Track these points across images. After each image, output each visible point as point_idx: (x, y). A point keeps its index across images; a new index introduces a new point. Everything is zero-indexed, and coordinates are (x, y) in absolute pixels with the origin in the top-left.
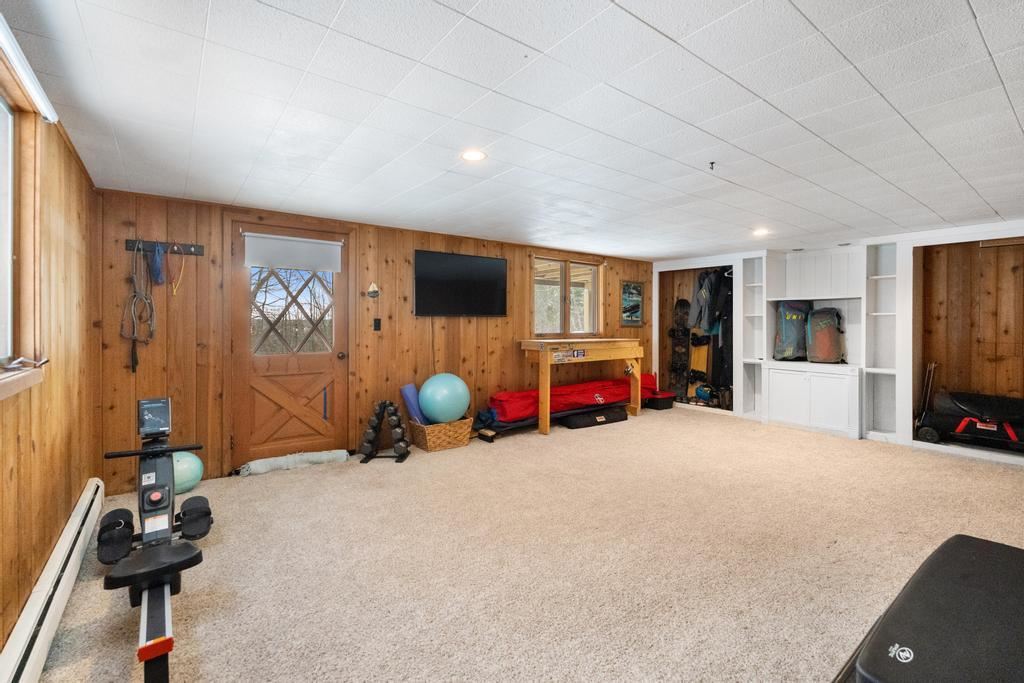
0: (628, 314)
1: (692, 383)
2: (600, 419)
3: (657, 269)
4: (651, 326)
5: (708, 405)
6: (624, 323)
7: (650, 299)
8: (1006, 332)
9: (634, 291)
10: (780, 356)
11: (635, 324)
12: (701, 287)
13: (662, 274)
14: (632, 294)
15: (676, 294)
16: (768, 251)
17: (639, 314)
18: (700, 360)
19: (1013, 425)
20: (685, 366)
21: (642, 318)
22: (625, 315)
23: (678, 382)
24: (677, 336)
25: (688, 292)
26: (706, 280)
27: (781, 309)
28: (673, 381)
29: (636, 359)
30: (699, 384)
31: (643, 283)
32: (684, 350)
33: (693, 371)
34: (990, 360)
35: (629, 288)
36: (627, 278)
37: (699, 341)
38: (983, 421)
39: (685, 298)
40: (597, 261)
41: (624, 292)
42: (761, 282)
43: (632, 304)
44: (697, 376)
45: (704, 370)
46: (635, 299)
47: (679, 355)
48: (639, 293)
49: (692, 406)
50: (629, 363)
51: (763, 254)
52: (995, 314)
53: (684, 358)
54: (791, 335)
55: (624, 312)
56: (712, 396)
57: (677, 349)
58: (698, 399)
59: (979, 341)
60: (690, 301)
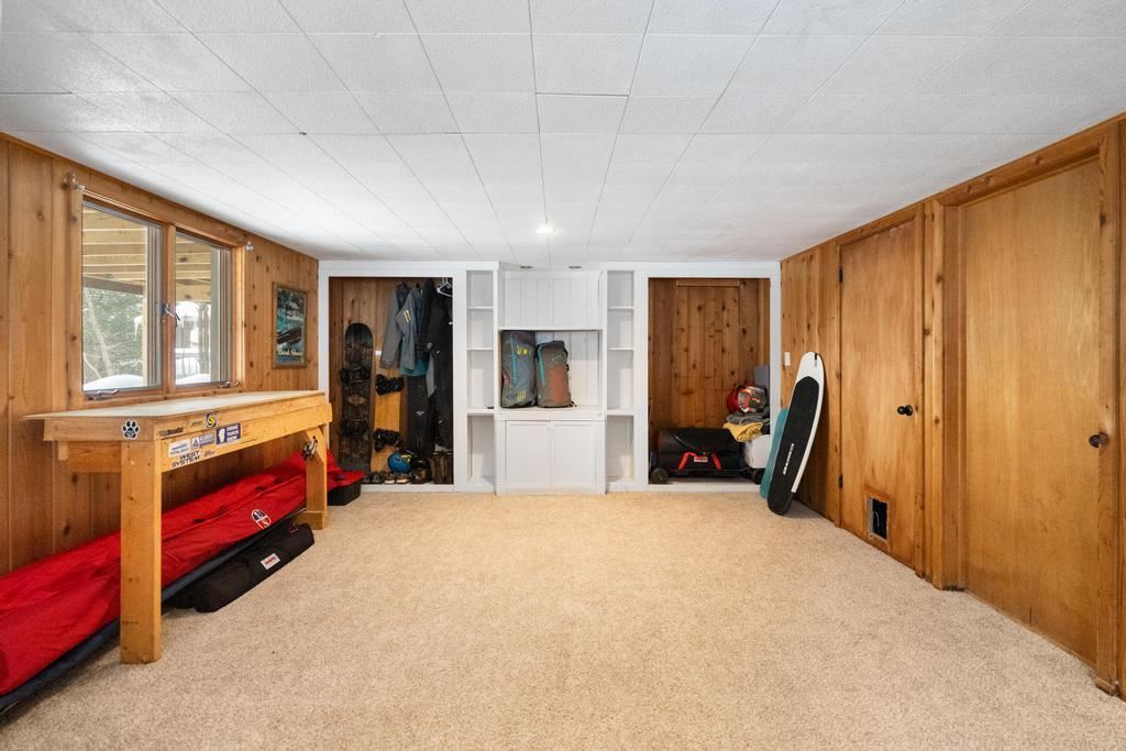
0: (285, 344)
1: (378, 450)
2: (269, 562)
3: (327, 270)
4: (316, 365)
5: (413, 481)
6: (281, 363)
7: (315, 320)
8: (694, 366)
9: (294, 306)
10: (511, 403)
11: (295, 363)
12: (401, 306)
13: (332, 280)
14: (290, 309)
15: (348, 315)
16: (500, 263)
17: (301, 344)
18: (388, 413)
19: (719, 455)
20: (366, 426)
21: (305, 353)
22: (280, 346)
23: (355, 450)
24: (352, 379)
25: (369, 313)
26: (410, 297)
27: (511, 341)
28: (347, 451)
29: (321, 427)
30: (388, 452)
31: (305, 293)
32: (362, 400)
33: (379, 431)
34: (684, 394)
35: (287, 299)
36: (283, 281)
37: (386, 386)
38: (699, 455)
39: (364, 322)
40: (232, 238)
41: (279, 306)
42: (492, 304)
43: (290, 327)
44: (386, 439)
45: (397, 429)
46: (295, 318)
47: (355, 409)
48: (301, 310)
49: (389, 487)
50: (310, 435)
51: (493, 266)
52: (687, 350)
53: (363, 412)
54: (521, 375)
55: (280, 342)
56: (414, 466)
57: (350, 400)
58: (394, 473)
59: (676, 376)
60: (371, 325)
